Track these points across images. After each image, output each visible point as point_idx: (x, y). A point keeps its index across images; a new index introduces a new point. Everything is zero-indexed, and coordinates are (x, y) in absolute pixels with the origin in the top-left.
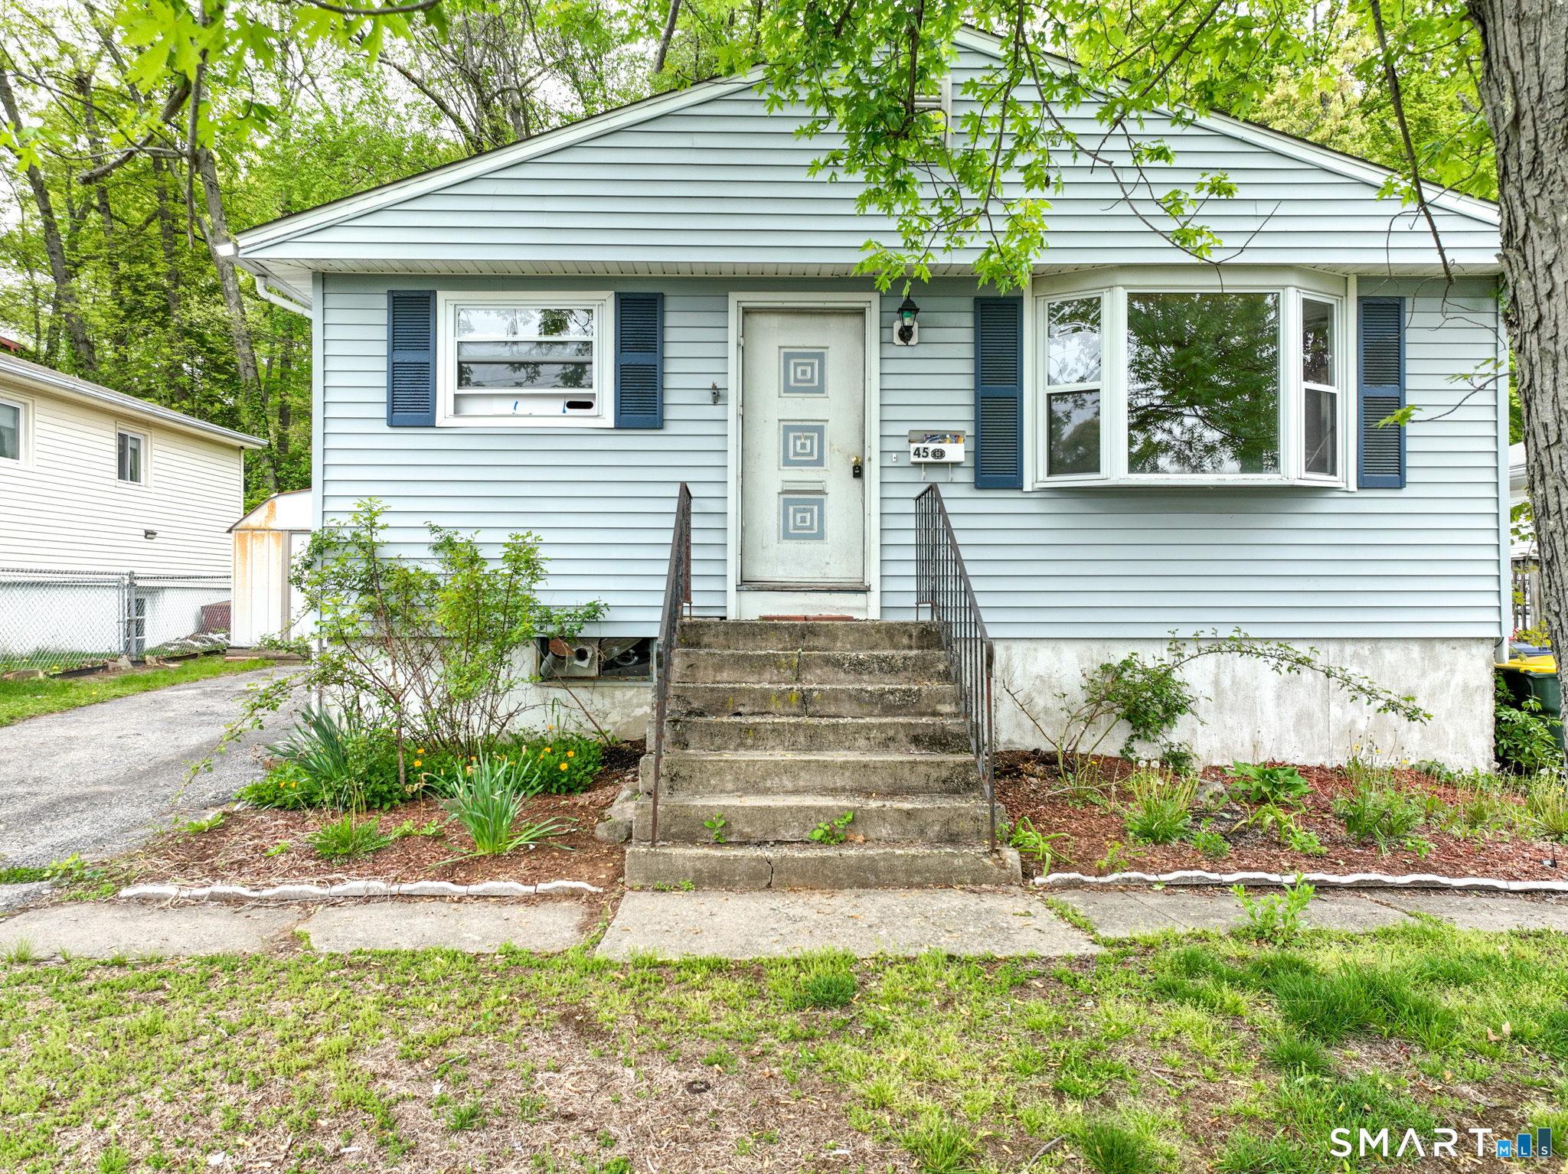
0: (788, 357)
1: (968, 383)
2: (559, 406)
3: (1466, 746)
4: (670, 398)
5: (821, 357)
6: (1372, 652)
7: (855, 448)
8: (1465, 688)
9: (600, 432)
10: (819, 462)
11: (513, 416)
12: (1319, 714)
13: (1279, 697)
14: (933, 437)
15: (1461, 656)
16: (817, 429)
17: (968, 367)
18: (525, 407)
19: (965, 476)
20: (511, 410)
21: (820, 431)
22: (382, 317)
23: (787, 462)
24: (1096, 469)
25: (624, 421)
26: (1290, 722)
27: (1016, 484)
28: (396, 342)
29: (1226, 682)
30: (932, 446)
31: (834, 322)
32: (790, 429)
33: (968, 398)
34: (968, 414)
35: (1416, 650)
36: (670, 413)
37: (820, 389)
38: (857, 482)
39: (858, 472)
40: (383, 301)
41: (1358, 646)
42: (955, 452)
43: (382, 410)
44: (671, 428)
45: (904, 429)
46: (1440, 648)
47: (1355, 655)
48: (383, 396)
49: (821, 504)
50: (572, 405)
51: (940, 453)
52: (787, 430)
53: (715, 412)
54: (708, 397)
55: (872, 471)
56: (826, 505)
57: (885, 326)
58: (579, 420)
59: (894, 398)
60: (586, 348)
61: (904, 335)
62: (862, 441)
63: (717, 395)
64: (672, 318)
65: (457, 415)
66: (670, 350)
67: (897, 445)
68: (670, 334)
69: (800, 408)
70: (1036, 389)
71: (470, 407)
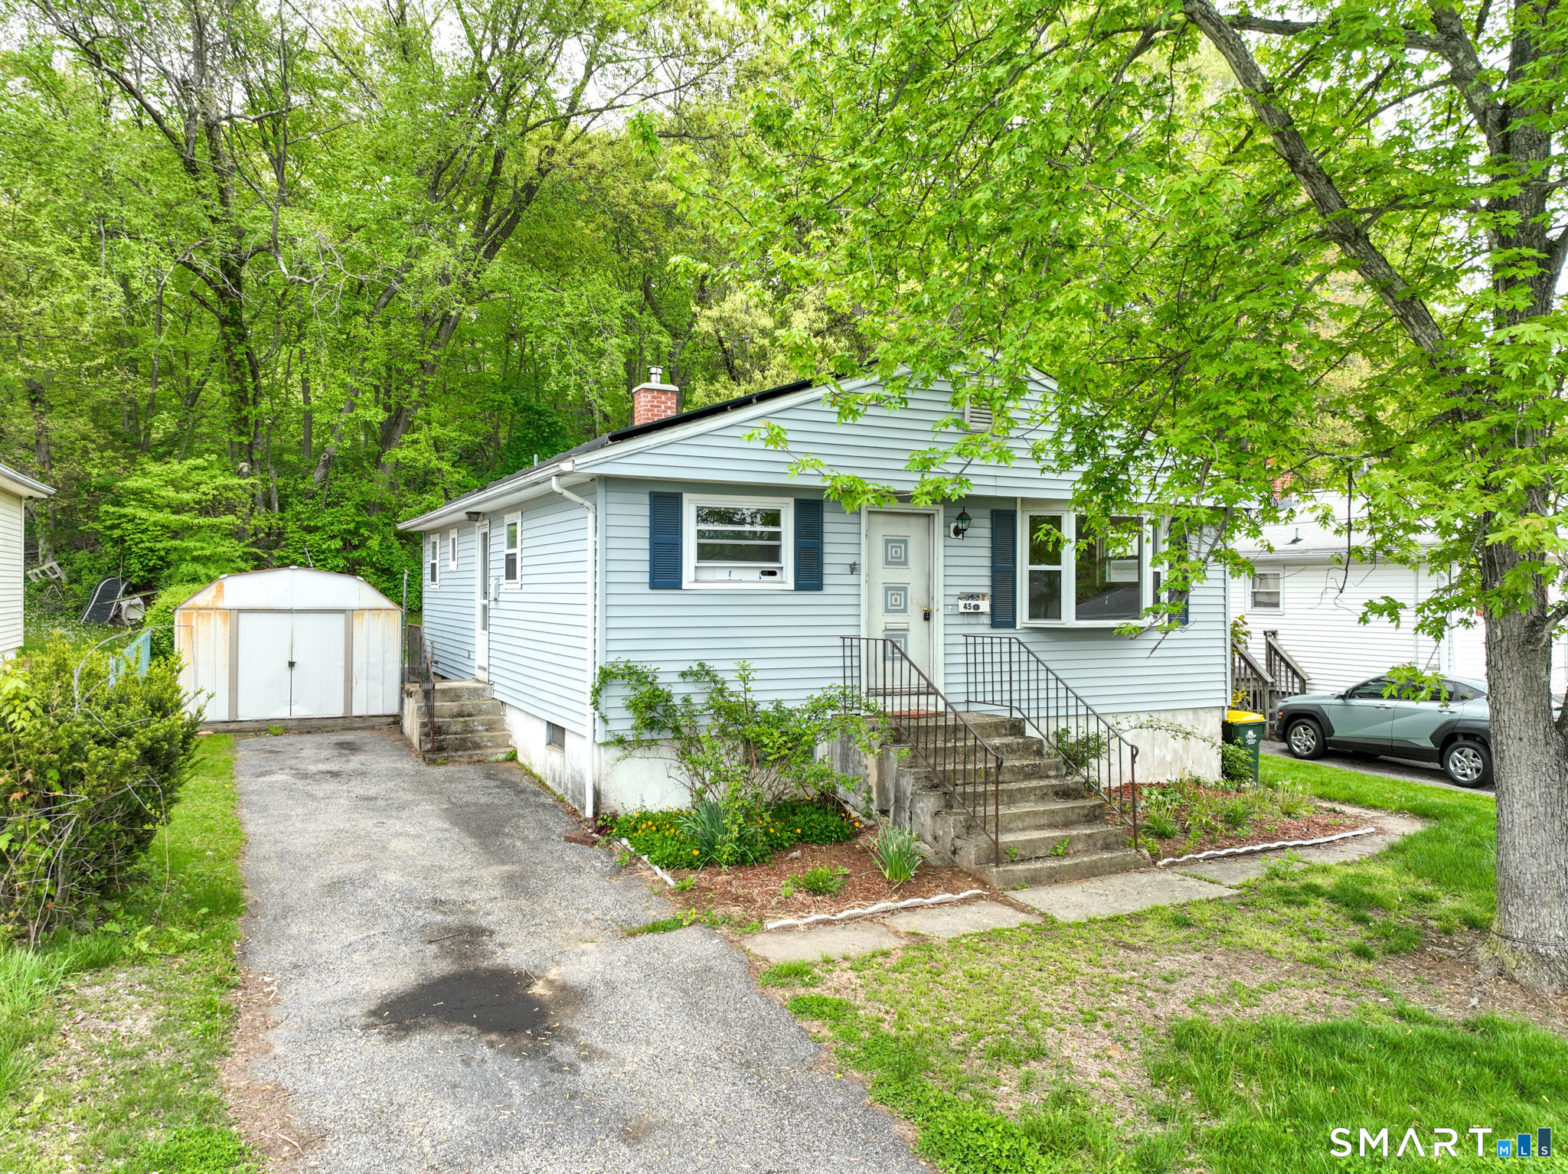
0: (887, 542)
1: (987, 562)
2: (756, 574)
4: (827, 570)
5: (905, 542)
6: (1172, 717)
7: (924, 601)
9: (785, 593)
10: (905, 610)
11: (730, 581)
14: (972, 596)
15: (1209, 716)
16: (902, 589)
17: (987, 553)
18: (736, 575)
19: (986, 620)
20: (727, 577)
21: (905, 589)
22: (645, 510)
23: (887, 610)
24: (1059, 617)
25: (800, 586)
27: (1013, 624)
28: (655, 529)
30: (973, 603)
31: (913, 520)
32: (889, 589)
33: (987, 572)
34: (987, 582)
35: (1191, 715)
36: (826, 580)
37: (905, 563)
38: (925, 623)
39: (927, 617)
40: (646, 499)
42: (985, 606)
43: (646, 578)
44: (827, 590)
45: (957, 591)
47: (1165, 719)
48: (646, 567)
49: (905, 637)
50: (764, 573)
51: (977, 607)
52: (887, 589)
53: (852, 579)
54: (847, 569)
55: (938, 618)
56: (909, 638)
57: (947, 526)
58: (768, 584)
59: (951, 571)
60: (776, 536)
61: (957, 532)
62: (930, 597)
63: (854, 568)
64: (827, 517)
65: (696, 581)
66: (827, 538)
67: (952, 601)
68: (827, 528)
69: (896, 576)
70: (1024, 567)
71: (705, 575)
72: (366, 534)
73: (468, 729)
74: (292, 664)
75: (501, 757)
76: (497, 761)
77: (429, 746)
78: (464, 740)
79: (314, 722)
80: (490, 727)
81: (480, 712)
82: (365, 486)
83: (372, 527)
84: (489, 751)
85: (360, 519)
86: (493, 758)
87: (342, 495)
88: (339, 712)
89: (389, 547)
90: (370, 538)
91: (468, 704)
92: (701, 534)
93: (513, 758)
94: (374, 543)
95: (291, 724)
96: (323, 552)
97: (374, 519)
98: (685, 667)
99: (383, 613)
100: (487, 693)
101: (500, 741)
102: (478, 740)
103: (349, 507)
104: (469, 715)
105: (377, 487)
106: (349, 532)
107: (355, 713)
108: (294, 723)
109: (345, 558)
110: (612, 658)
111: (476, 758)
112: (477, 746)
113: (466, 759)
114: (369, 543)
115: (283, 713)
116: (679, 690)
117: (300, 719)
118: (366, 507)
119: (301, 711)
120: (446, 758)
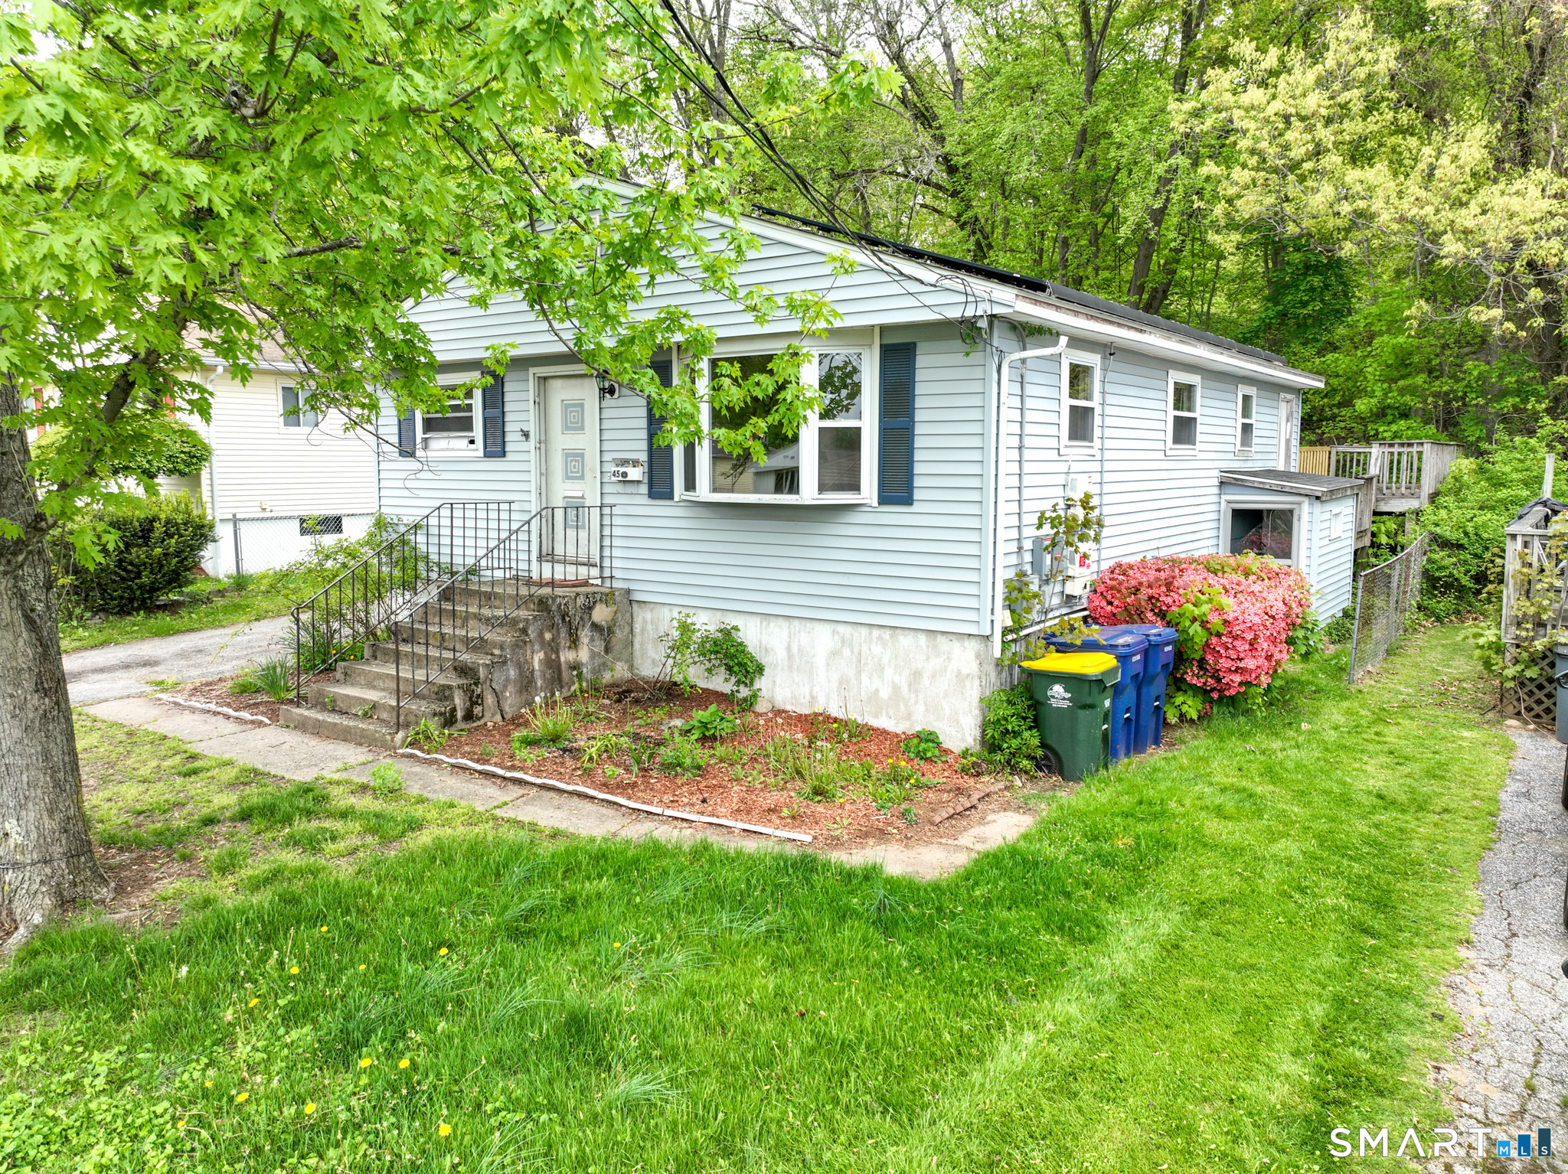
0: (566, 407)
1: (644, 424)
3: (957, 722)
4: (508, 437)
5: (582, 406)
6: (891, 637)
8: (959, 674)
9: (478, 459)
10: (582, 478)
11: (447, 450)
12: (854, 681)
13: (828, 665)
14: (623, 463)
15: (956, 646)
16: (581, 455)
17: (644, 413)
18: (452, 444)
19: (644, 489)
20: (446, 446)
23: (567, 478)
25: (488, 454)
26: (835, 685)
27: (670, 496)
29: (795, 650)
30: (622, 469)
33: (643, 434)
34: (643, 446)
35: (923, 639)
36: (508, 447)
37: (582, 429)
41: (881, 631)
42: (635, 473)
43: (397, 448)
44: (509, 456)
46: (940, 639)
47: (880, 638)
48: (397, 439)
50: (466, 442)
51: (625, 475)
52: (567, 456)
58: (470, 452)
59: (607, 435)
60: (469, 408)
63: (527, 435)
64: (507, 386)
65: (424, 450)
66: (508, 407)
67: (609, 468)
68: (507, 396)
69: (573, 441)
71: (433, 444)
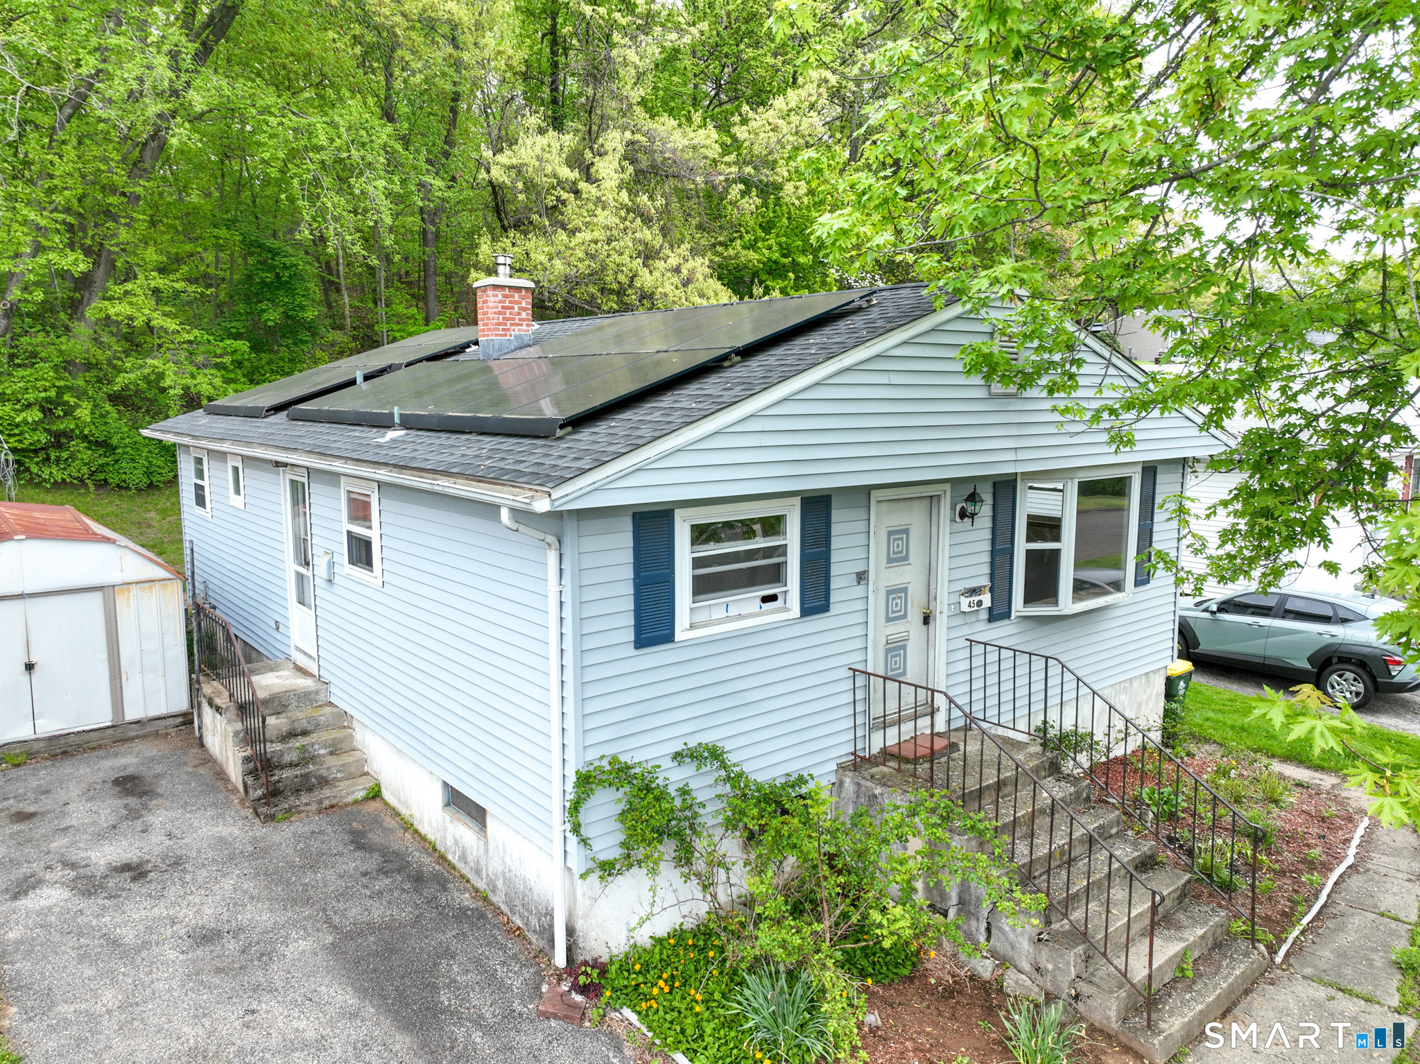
0: (890, 535)
1: (988, 546)
2: (756, 604)
4: (834, 584)
6: (1130, 685)
7: (925, 602)
9: (790, 623)
10: (905, 617)
11: (728, 619)
14: (975, 592)
18: (734, 611)
19: (987, 615)
20: (724, 615)
21: (906, 591)
22: (628, 540)
23: (888, 621)
24: (1056, 604)
25: (806, 611)
27: (1008, 616)
28: (640, 564)
30: (976, 599)
31: (916, 504)
32: (890, 593)
33: (989, 558)
34: (987, 570)
36: (834, 597)
37: (906, 558)
38: (925, 628)
39: (926, 620)
40: (629, 524)
41: (1125, 683)
42: (985, 601)
43: (630, 636)
44: (834, 609)
45: (961, 586)
47: (1124, 688)
48: (630, 619)
49: (905, 648)
51: (978, 603)
53: (860, 591)
54: (856, 580)
55: (941, 622)
56: (908, 648)
57: (953, 508)
58: (771, 616)
59: (956, 563)
60: (782, 550)
61: (963, 515)
62: (930, 595)
63: (862, 577)
64: (836, 515)
65: (692, 627)
66: (835, 543)
67: (955, 599)
68: (835, 529)
69: (897, 576)
70: (1022, 546)
71: (702, 617)
72: (72, 401)
73: (307, 758)
74: (30, 667)
75: (360, 795)
76: (356, 802)
77: (259, 792)
78: (306, 776)
79: (71, 739)
80: (336, 749)
81: (318, 727)
82: (66, 344)
83: (81, 394)
84: (342, 785)
85: (62, 383)
86: (350, 799)
87: (34, 355)
88: (105, 719)
89: (102, 416)
90: (78, 406)
91: (301, 716)
92: (698, 563)
93: (375, 794)
94: (84, 412)
95: (36, 746)
96: (17, 426)
97: (80, 382)
98: (678, 746)
99: (157, 586)
100: (321, 697)
101: (353, 769)
102: (324, 773)
103: (45, 370)
104: (304, 733)
105: (79, 343)
106: (48, 400)
107: (131, 714)
108: (42, 744)
109: (48, 431)
110: (592, 755)
111: (327, 803)
112: (324, 782)
113: (314, 807)
114: (78, 412)
115: (24, 732)
116: (674, 777)
117: (50, 739)
118: (68, 365)
119: (49, 726)
120: (288, 811)
